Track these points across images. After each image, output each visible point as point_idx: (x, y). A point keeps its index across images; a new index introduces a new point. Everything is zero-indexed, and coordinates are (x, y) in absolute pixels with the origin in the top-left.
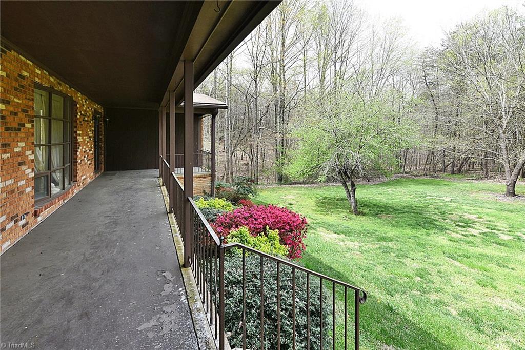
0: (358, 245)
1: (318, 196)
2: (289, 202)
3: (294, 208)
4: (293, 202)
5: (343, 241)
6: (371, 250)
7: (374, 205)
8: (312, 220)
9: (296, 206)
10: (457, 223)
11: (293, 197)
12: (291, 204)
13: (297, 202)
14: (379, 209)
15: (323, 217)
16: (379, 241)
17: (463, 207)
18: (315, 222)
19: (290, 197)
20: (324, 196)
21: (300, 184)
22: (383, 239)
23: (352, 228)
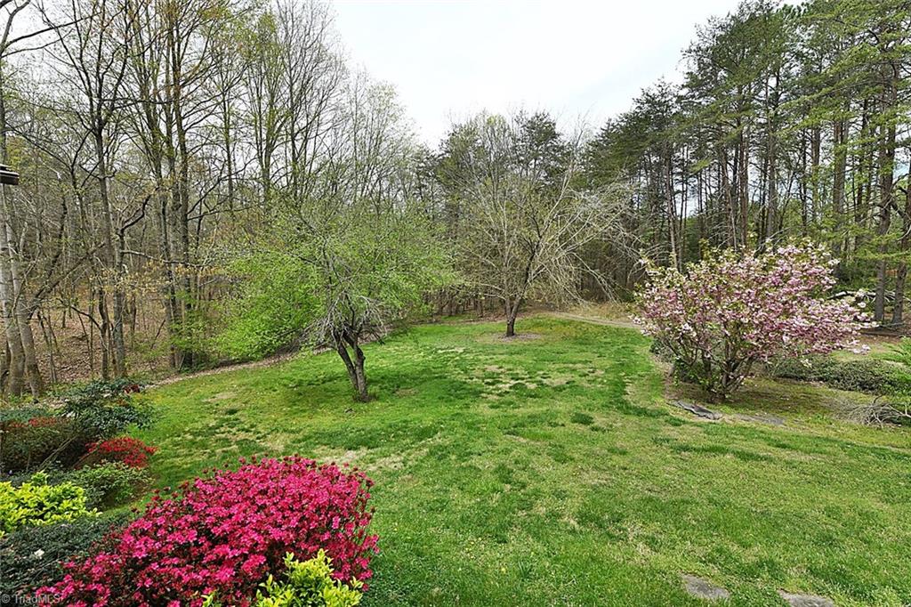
0: (398, 459)
1: (285, 381)
2: (227, 407)
3: (242, 419)
4: (236, 405)
5: (372, 461)
6: (422, 461)
7: (383, 378)
8: (292, 436)
9: (246, 413)
10: (486, 381)
11: (234, 395)
12: (232, 412)
13: (246, 403)
14: (392, 384)
15: (309, 422)
16: (421, 440)
17: (480, 357)
18: (300, 437)
19: (225, 397)
20: (297, 378)
21: (240, 363)
22: (424, 433)
23: (368, 428)
